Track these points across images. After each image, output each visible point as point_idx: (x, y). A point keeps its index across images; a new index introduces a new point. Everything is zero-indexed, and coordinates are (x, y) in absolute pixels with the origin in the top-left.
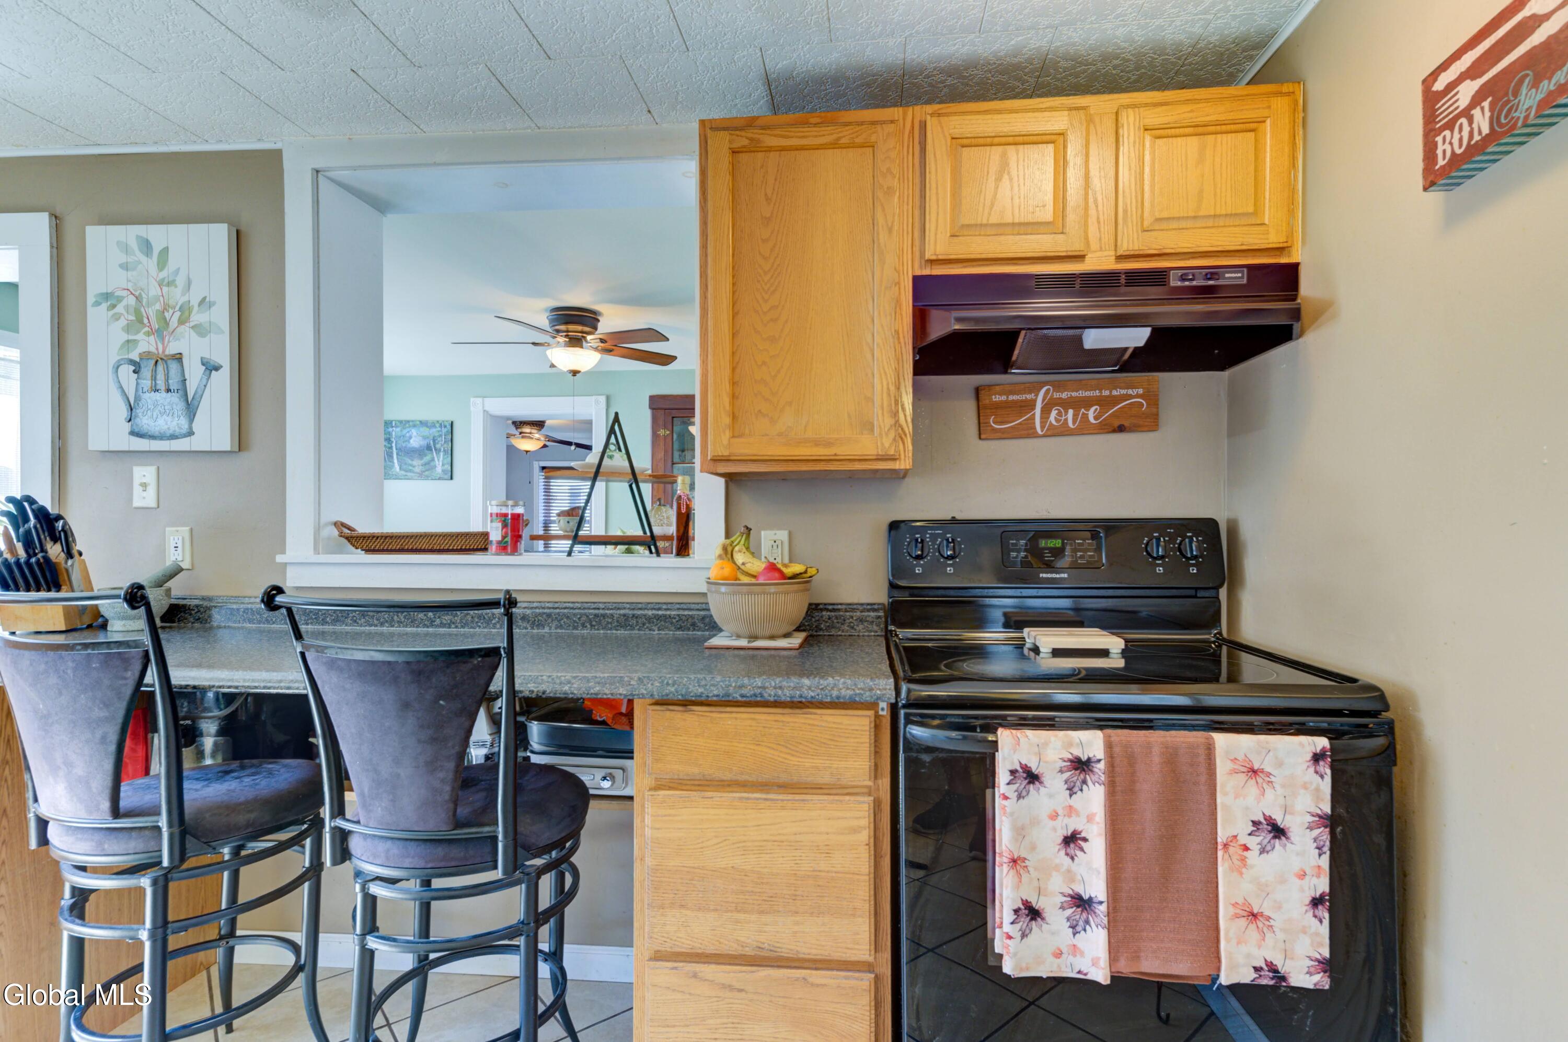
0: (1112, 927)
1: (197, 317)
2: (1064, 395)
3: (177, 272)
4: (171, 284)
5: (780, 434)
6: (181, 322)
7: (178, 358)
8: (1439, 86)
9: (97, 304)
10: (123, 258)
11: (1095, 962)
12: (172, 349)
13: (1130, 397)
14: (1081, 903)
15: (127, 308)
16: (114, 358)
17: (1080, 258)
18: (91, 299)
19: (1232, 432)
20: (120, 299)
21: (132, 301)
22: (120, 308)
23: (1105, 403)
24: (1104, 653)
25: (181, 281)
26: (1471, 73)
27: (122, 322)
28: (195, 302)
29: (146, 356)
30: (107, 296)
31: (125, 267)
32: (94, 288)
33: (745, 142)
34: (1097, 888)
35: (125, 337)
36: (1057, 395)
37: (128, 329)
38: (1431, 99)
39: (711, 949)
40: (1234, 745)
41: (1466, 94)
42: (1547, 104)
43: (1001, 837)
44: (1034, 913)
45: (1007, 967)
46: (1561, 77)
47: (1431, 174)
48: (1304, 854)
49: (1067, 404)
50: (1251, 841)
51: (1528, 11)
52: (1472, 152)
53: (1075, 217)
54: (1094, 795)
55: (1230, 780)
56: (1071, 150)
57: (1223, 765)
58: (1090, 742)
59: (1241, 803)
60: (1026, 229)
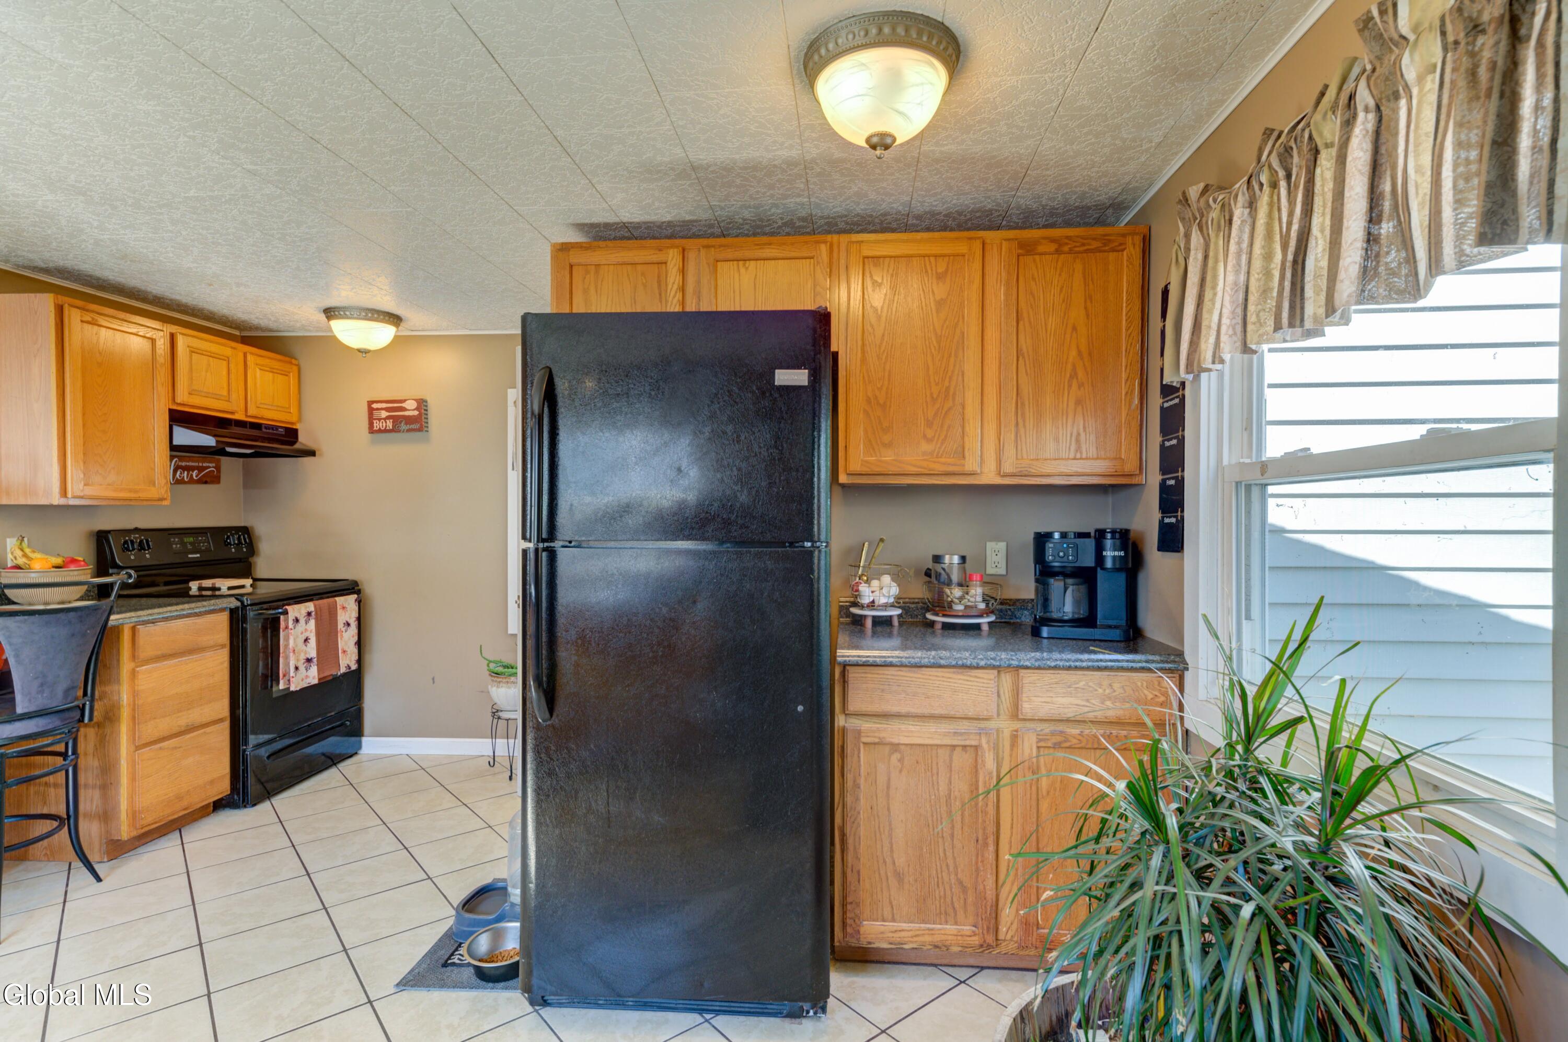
0: (317, 665)
2: (183, 464)
5: (109, 485)
8: (375, 406)
11: (314, 678)
13: (209, 467)
14: (309, 660)
17: (232, 413)
19: (246, 486)
23: (200, 469)
24: (243, 587)
26: (387, 409)
33: (90, 319)
34: (313, 653)
36: (180, 464)
38: (371, 410)
39: (167, 734)
40: (340, 600)
41: (384, 414)
42: (409, 431)
43: (287, 646)
44: (297, 668)
45: (293, 688)
46: (412, 426)
47: (371, 430)
48: (353, 630)
49: (184, 468)
50: (343, 629)
51: (403, 405)
52: (386, 431)
53: (234, 396)
54: (312, 623)
55: (340, 612)
56: (232, 366)
57: (338, 607)
58: (310, 606)
59: (342, 617)
60: (217, 397)
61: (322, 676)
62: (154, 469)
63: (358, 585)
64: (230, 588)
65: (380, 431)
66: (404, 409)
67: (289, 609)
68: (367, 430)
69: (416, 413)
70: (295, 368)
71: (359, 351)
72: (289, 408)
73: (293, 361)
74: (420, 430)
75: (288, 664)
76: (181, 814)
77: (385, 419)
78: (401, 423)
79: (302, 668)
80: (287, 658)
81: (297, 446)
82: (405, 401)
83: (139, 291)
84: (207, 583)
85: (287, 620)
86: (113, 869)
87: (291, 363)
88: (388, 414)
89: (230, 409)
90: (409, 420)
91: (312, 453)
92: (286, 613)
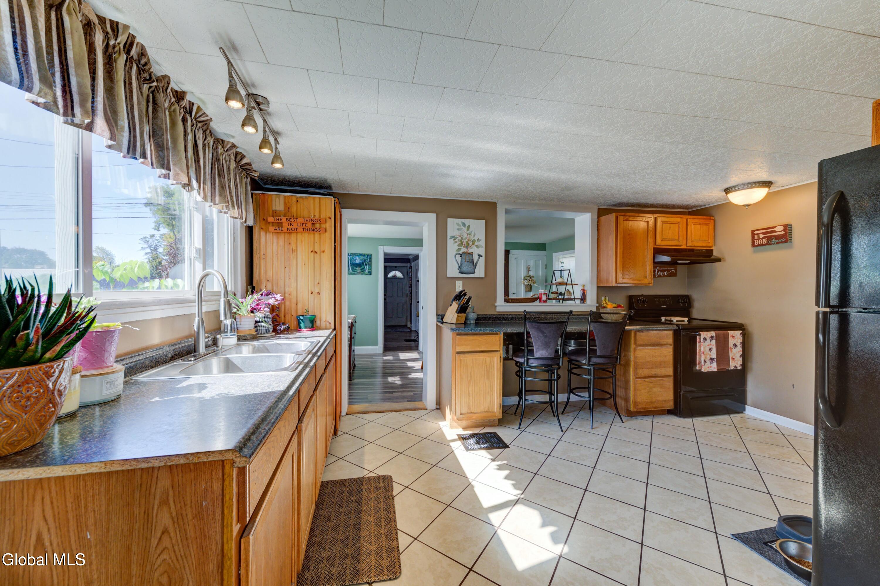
0: (717, 362)
1: (476, 243)
2: (661, 269)
3: (472, 232)
4: (470, 234)
5: (631, 279)
6: (473, 244)
7: (471, 254)
8: (756, 232)
9: (450, 239)
10: (458, 227)
11: (714, 368)
12: (470, 251)
13: (672, 270)
14: (712, 359)
15: (458, 240)
16: (455, 253)
17: (680, 246)
18: (449, 237)
19: (688, 278)
20: (457, 238)
21: (460, 238)
22: (456, 240)
23: (668, 271)
24: (683, 321)
25: (473, 234)
26: (763, 233)
27: (457, 244)
28: (476, 239)
29: (464, 253)
30: (453, 237)
31: (458, 229)
32: (450, 234)
33: (627, 219)
34: (714, 356)
35: (458, 247)
36: (657, 269)
37: (459, 245)
38: (753, 235)
39: (647, 376)
40: (731, 333)
41: (761, 236)
42: (777, 243)
43: (700, 350)
44: (705, 362)
45: (703, 370)
46: (780, 240)
47: (753, 245)
48: (739, 349)
49: (661, 271)
50: (733, 347)
51: (774, 229)
52: (763, 245)
53: (681, 239)
54: (714, 342)
55: (730, 338)
56: (681, 226)
57: (730, 336)
58: (713, 333)
59: (731, 342)
60: (673, 240)
61: (719, 368)
62: (646, 272)
63: (743, 326)
64: (677, 321)
65: (759, 245)
66: (775, 232)
67: (701, 333)
68: (751, 246)
69: (783, 232)
70: (712, 221)
71: (744, 206)
72: (709, 240)
73: (712, 218)
74: (786, 242)
75: (700, 359)
76: (653, 409)
77: (762, 239)
78: (772, 239)
79: (708, 362)
80: (700, 356)
81: (712, 257)
82: (775, 227)
83: (645, 204)
84: (668, 318)
85: (700, 338)
86: (628, 420)
87: (710, 219)
88: (764, 236)
89: (679, 244)
90: (778, 237)
91: (719, 260)
92: (700, 335)
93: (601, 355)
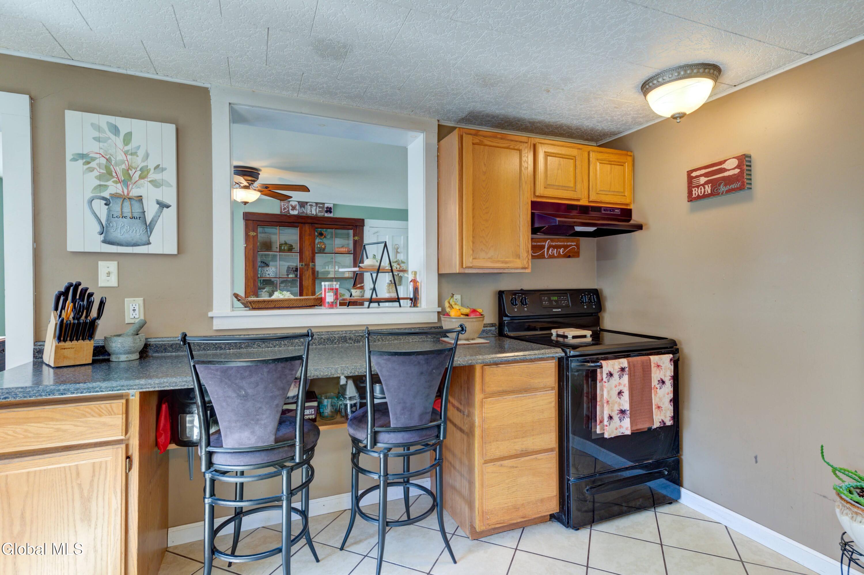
0: (630, 418)
1: (152, 176)
2: (554, 244)
3: (138, 147)
4: (134, 154)
5: (489, 258)
6: (141, 177)
7: (140, 199)
8: (694, 174)
9: (74, 160)
10: (96, 134)
11: (627, 429)
12: (134, 192)
13: (572, 245)
14: (622, 412)
15: (99, 165)
16: (89, 195)
17: (578, 200)
18: (69, 156)
19: (598, 259)
20: (94, 159)
21: (103, 161)
22: (93, 164)
23: (565, 247)
24: (585, 336)
25: (141, 153)
26: (705, 175)
27: (96, 173)
28: (151, 166)
29: (115, 196)
30: (82, 156)
31: (98, 139)
32: (71, 150)
33: (478, 141)
34: (626, 406)
35: (98, 182)
36: (552, 244)
37: (100, 177)
38: (690, 179)
39: (506, 454)
40: (654, 359)
41: (703, 180)
42: (728, 191)
43: (602, 395)
44: (611, 418)
45: (606, 436)
46: (733, 186)
47: (691, 198)
48: (668, 388)
49: (555, 247)
50: (658, 386)
51: (723, 166)
52: (705, 196)
53: (579, 186)
54: (626, 378)
55: (654, 369)
56: (578, 163)
57: (653, 365)
58: (624, 362)
59: (656, 375)
60: (565, 188)
61: (635, 428)
62: (519, 246)
63: (676, 345)
64: (574, 337)
65: (699, 198)
66: (724, 170)
67: (604, 363)
68: (686, 199)
69: (737, 171)
70: (630, 159)
71: (674, 117)
72: (624, 192)
73: (629, 153)
74: (741, 188)
75: (602, 412)
76: (519, 521)
77: (703, 185)
78: (719, 185)
79: (616, 418)
80: (603, 406)
81: (632, 222)
82: (725, 161)
83: (519, 120)
84: (561, 331)
85: (602, 373)
86: (470, 551)
87: (627, 155)
88: (706, 179)
89: (575, 197)
90: (728, 180)
91: (639, 227)
92: (601, 367)
93: (399, 426)
